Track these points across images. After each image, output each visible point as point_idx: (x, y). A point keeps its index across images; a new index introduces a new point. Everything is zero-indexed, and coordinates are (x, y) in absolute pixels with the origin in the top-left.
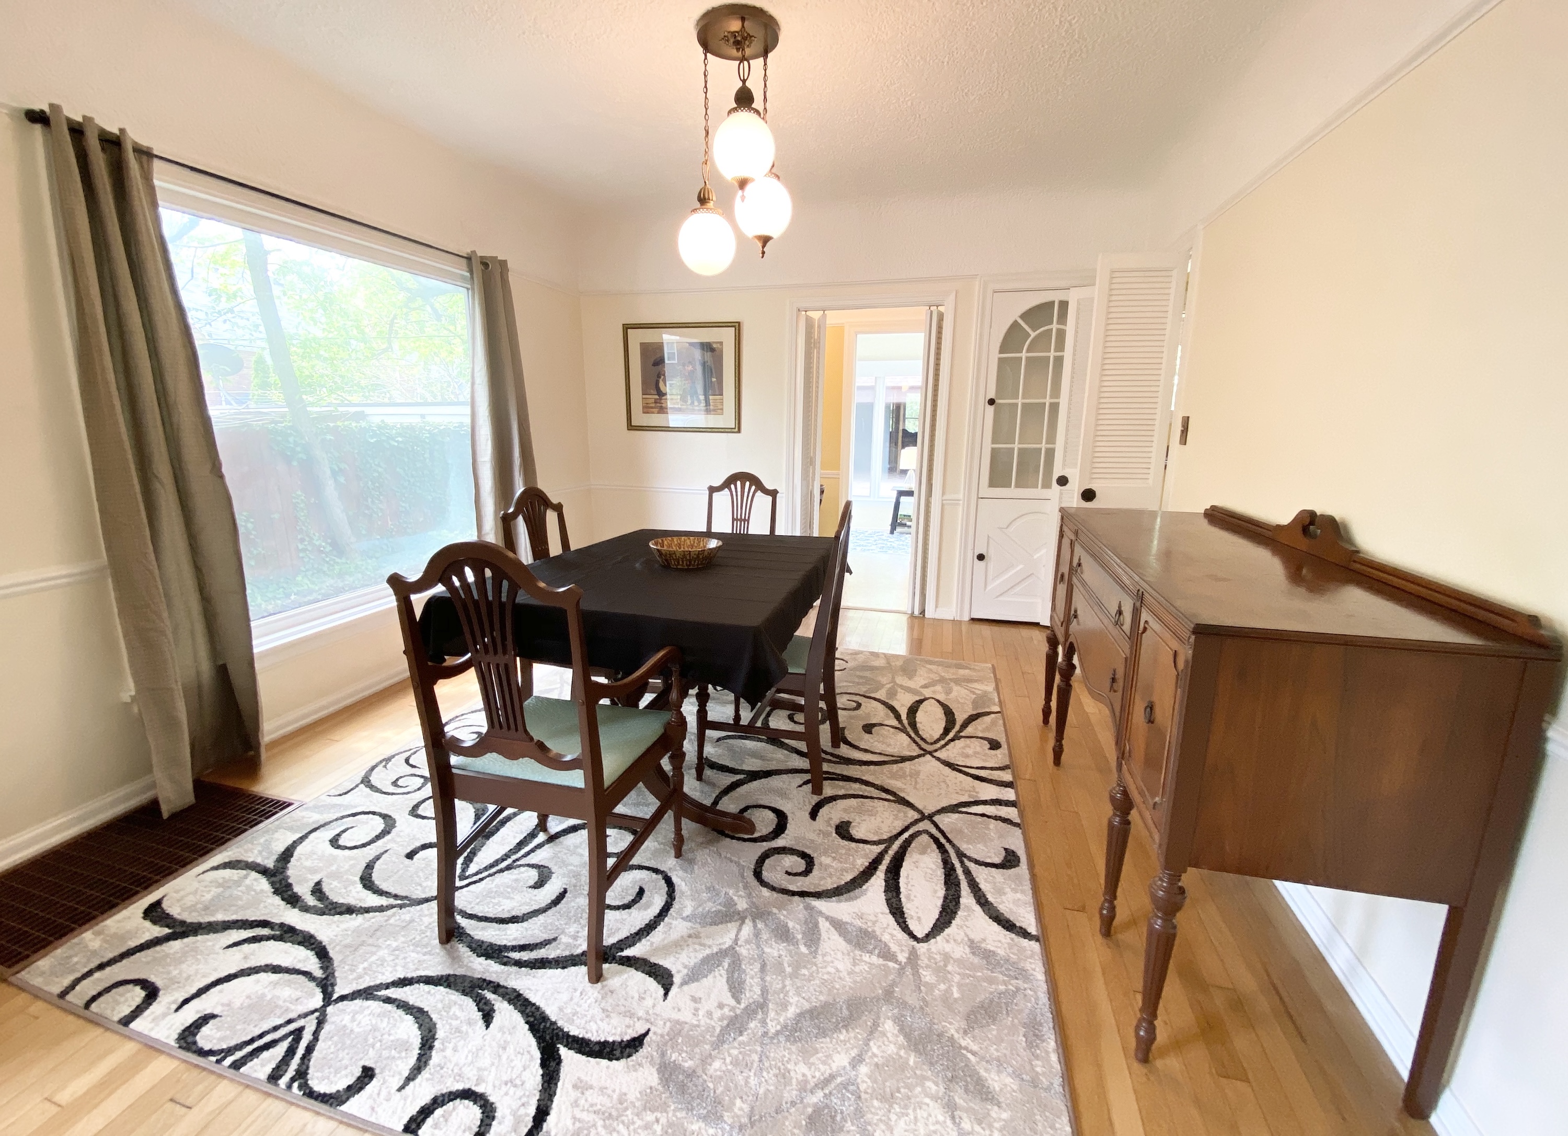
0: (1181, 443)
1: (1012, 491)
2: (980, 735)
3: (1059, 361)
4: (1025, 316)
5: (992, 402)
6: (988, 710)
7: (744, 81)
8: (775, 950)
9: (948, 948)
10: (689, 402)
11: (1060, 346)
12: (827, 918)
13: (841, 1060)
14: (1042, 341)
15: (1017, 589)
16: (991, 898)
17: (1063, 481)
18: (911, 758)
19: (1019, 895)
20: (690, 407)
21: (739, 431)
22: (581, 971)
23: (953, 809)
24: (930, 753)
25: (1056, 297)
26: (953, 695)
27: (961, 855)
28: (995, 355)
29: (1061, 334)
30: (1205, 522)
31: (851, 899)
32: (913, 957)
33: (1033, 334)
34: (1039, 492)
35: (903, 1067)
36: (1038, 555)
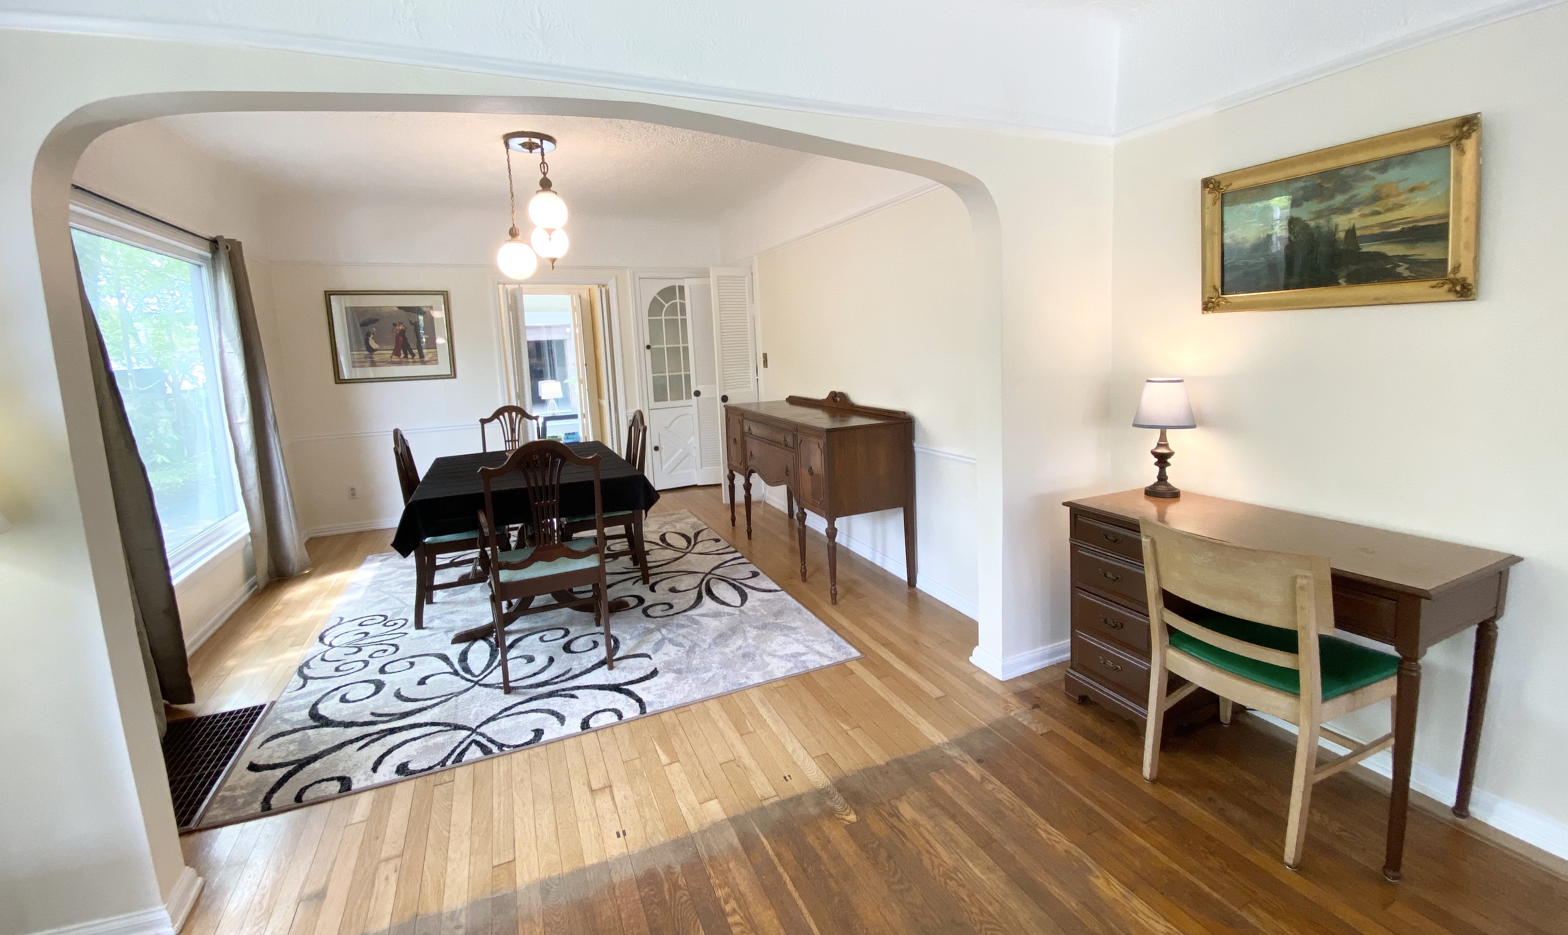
0: (764, 367)
1: (669, 403)
2: (707, 538)
3: (684, 321)
4: (661, 293)
5: (648, 347)
6: (701, 529)
7: (545, 174)
8: (683, 631)
9: (753, 604)
10: (403, 356)
11: (683, 311)
12: (696, 615)
13: (739, 642)
14: (672, 310)
15: (681, 466)
16: (757, 587)
17: (697, 394)
18: (681, 557)
19: (766, 582)
20: (405, 360)
21: (455, 377)
22: (606, 667)
23: (718, 567)
24: (689, 552)
25: (677, 283)
26: (678, 527)
27: (734, 580)
28: (646, 319)
29: (683, 306)
30: (787, 405)
31: (700, 607)
32: (742, 612)
33: (667, 305)
34: (684, 402)
35: (763, 634)
36: (690, 441)
